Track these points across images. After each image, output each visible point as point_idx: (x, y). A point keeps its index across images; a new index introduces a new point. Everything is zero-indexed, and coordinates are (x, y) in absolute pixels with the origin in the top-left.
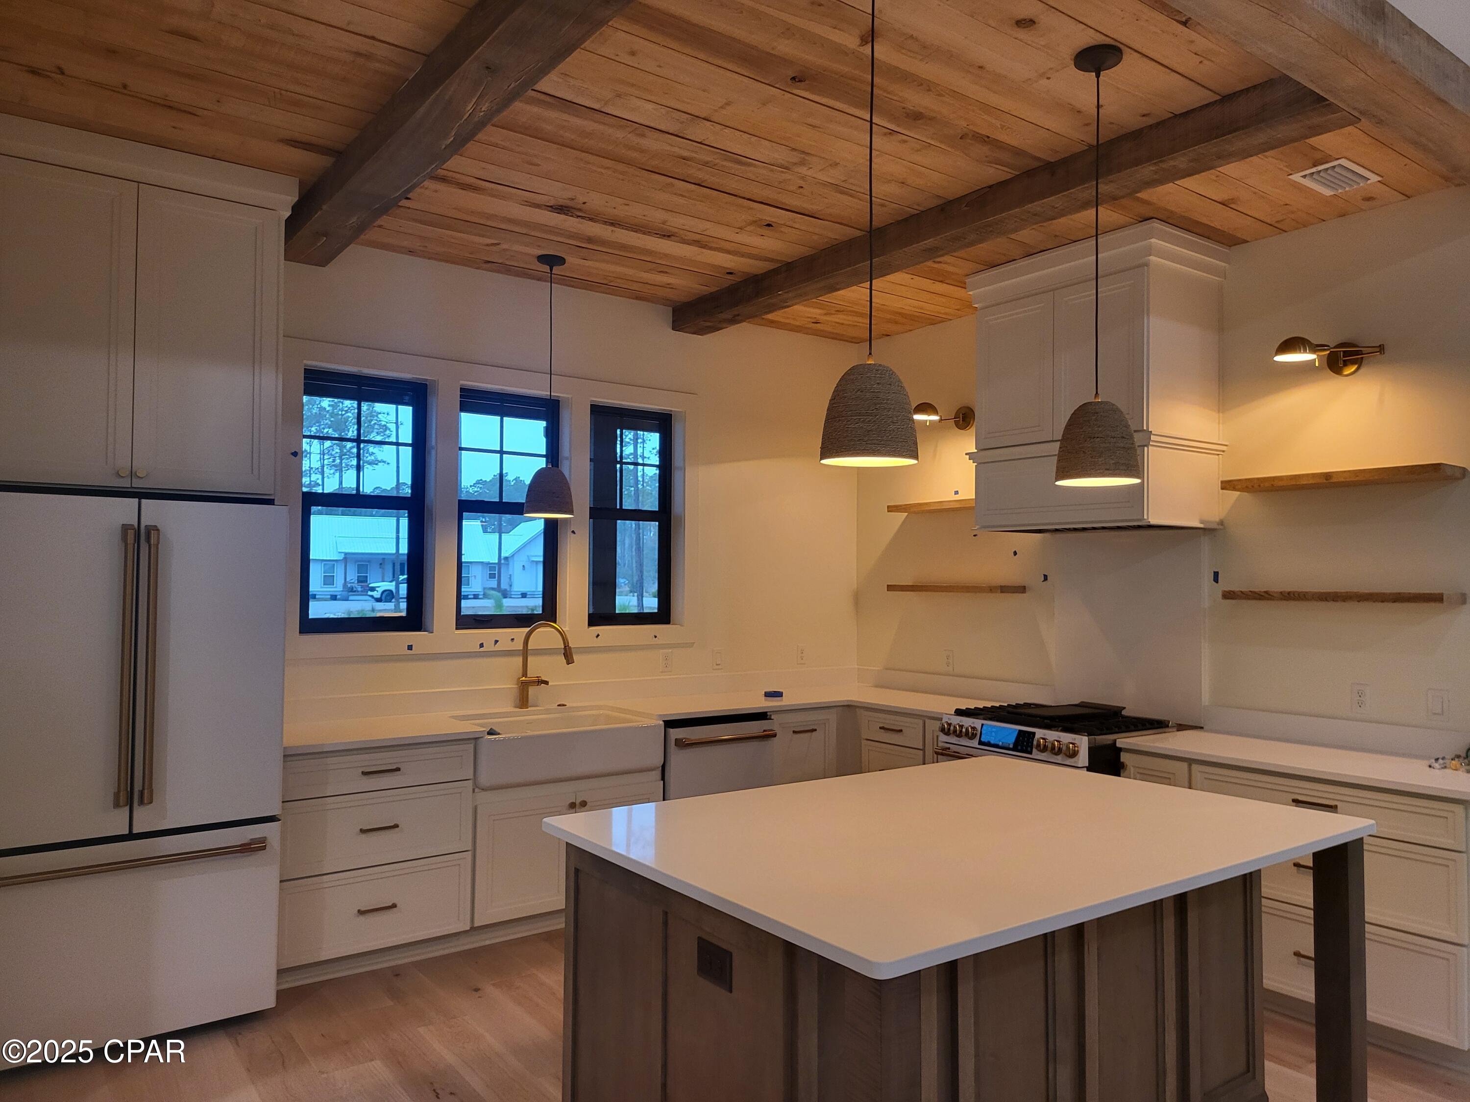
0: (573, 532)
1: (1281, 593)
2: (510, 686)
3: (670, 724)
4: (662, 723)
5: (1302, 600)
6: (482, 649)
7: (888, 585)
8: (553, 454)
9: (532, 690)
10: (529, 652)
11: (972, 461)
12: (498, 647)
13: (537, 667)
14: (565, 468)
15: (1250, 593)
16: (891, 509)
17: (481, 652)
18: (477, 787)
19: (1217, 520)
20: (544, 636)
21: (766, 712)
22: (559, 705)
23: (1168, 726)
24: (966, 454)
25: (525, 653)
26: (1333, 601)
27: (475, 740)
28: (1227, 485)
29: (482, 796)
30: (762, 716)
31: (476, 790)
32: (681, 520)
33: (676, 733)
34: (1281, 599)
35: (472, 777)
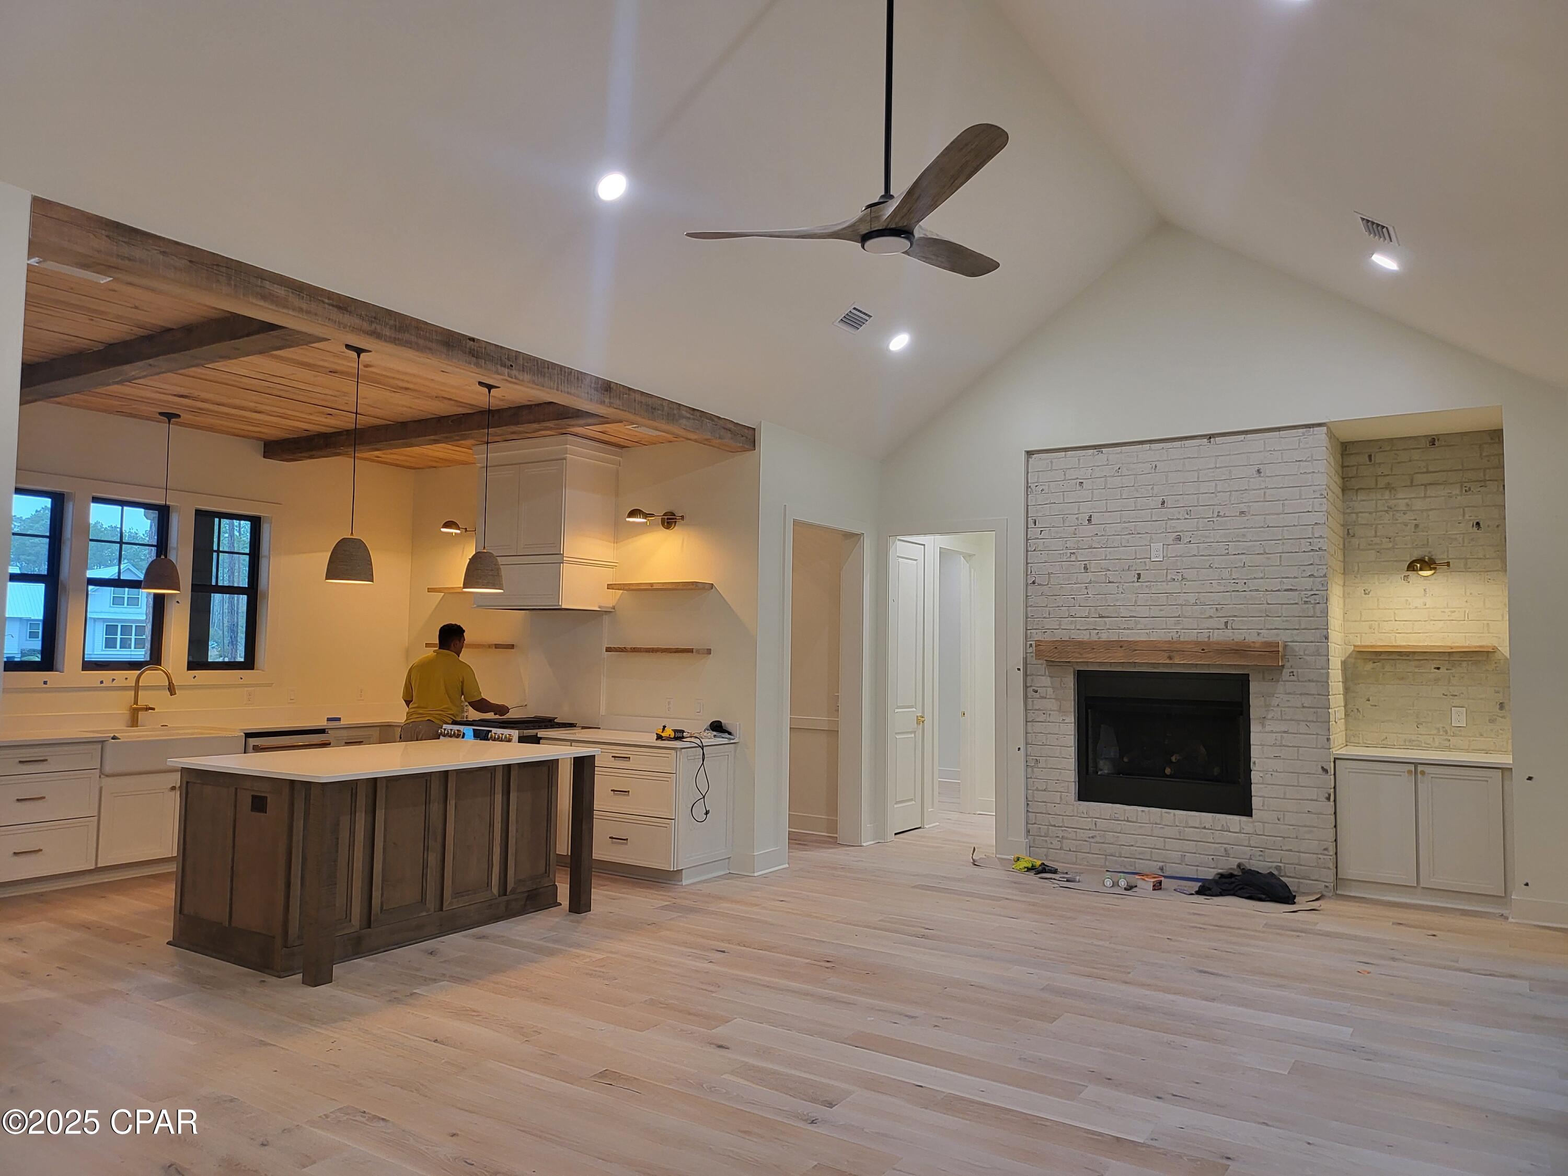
0: (178, 602)
2: (124, 712)
3: (248, 735)
4: (243, 734)
6: (102, 685)
7: (426, 644)
8: (162, 544)
9: (141, 715)
10: (140, 688)
12: (115, 684)
13: (145, 698)
14: (172, 556)
16: (430, 590)
17: (102, 687)
18: (102, 773)
19: (611, 606)
20: (151, 676)
21: (325, 729)
22: (162, 726)
23: (575, 726)
25: (137, 688)
27: (102, 742)
28: (610, 587)
29: (106, 781)
30: (322, 731)
31: (102, 776)
32: (265, 596)
33: (253, 742)
34: (633, 652)
35: (99, 767)
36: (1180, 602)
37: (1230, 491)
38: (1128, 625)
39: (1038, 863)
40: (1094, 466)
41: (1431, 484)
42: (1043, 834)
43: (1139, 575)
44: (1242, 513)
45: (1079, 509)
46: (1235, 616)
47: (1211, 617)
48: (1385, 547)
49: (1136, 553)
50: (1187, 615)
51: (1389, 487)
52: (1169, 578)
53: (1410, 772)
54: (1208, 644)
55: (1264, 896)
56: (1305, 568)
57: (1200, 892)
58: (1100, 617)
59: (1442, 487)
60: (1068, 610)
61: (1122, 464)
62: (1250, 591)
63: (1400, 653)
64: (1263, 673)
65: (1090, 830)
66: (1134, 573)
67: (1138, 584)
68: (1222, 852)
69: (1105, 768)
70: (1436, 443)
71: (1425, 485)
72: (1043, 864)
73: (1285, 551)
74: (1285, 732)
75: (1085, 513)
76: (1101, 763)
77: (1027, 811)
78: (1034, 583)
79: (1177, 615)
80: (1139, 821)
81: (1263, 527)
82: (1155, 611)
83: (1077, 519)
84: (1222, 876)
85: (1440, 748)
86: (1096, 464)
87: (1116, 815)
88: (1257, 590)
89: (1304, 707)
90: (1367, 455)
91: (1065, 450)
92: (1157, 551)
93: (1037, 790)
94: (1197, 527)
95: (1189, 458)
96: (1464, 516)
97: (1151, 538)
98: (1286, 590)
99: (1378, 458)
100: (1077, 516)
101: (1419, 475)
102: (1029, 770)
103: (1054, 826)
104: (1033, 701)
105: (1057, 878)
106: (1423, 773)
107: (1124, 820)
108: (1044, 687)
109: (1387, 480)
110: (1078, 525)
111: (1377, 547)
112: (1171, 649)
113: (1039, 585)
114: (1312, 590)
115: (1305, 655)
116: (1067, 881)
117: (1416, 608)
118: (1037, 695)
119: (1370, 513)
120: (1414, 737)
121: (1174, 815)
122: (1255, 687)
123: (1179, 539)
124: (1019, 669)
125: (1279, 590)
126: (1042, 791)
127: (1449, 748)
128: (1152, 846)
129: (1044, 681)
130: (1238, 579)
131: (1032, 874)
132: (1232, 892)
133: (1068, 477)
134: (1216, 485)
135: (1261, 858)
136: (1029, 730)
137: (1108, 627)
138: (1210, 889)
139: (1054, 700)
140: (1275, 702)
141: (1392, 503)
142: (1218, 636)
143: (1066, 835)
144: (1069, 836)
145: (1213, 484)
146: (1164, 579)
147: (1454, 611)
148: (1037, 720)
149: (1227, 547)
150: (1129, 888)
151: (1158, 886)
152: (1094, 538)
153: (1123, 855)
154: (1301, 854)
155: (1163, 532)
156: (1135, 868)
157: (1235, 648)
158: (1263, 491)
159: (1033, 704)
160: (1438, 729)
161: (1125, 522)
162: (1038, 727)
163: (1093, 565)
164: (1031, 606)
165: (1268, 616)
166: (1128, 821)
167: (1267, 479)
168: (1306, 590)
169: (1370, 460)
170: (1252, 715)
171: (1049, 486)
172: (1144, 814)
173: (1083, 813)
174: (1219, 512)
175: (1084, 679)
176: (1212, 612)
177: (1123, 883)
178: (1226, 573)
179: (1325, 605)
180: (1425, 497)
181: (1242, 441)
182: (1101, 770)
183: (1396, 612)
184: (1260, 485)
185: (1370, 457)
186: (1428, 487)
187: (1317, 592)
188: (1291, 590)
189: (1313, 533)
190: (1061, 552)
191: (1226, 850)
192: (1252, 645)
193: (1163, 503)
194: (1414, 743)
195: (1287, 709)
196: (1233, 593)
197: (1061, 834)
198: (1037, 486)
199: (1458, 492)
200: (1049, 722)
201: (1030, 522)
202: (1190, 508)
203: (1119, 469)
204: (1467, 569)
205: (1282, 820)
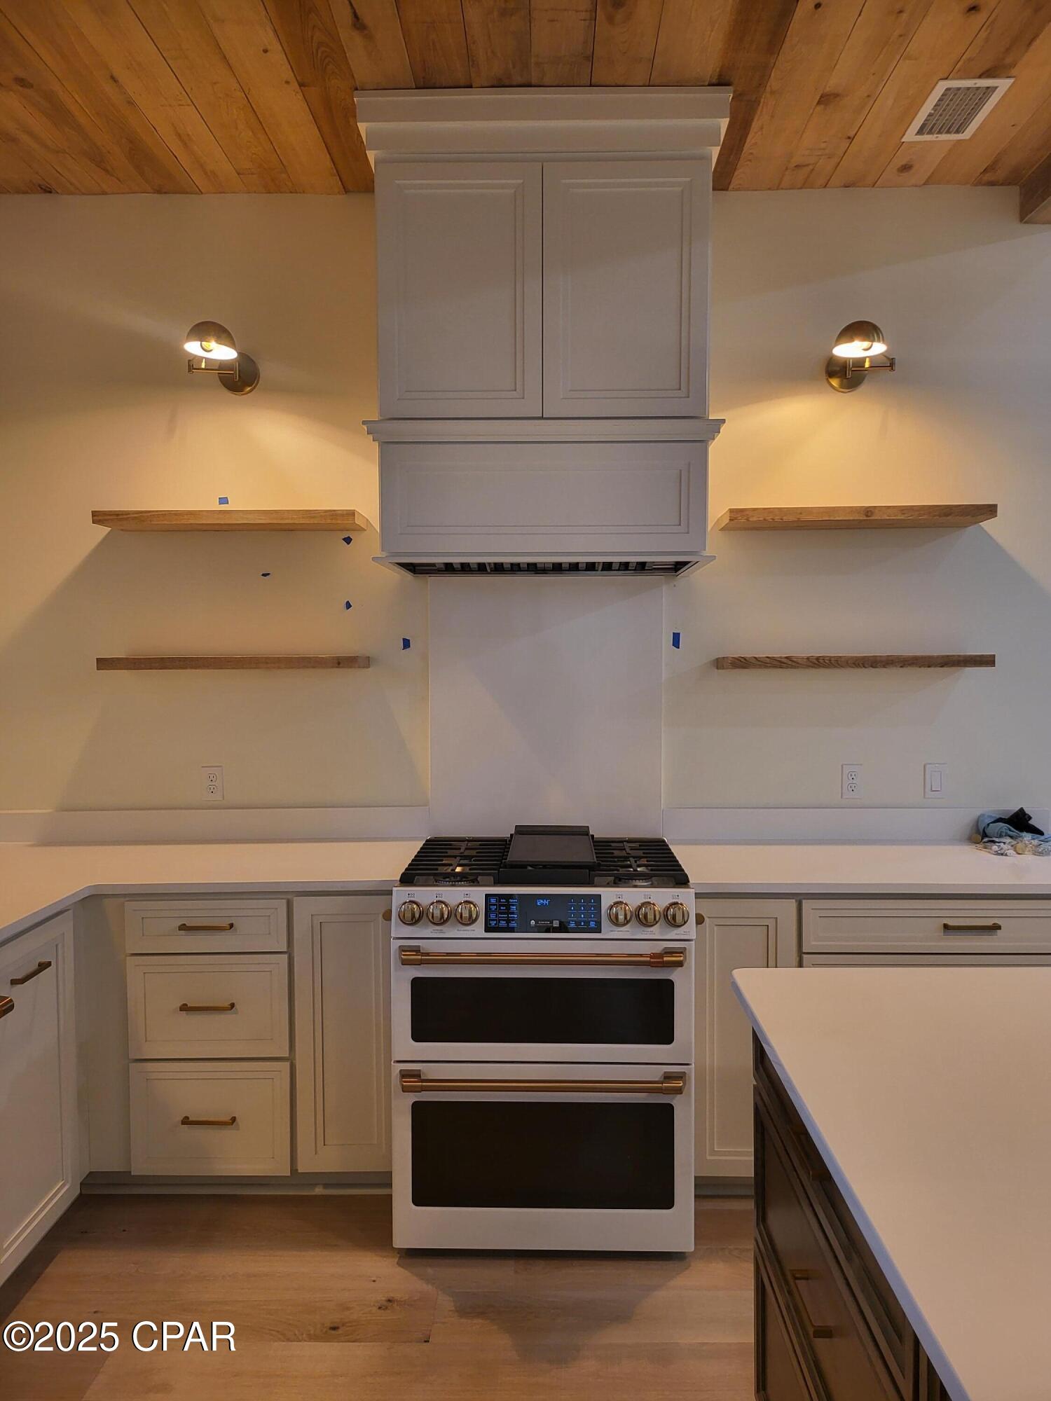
1: (808, 658)
5: (835, 667)
7: (97, 659)
11: (371, 437)
15: (768, 660)
24: (364, 423)
26: (872, 667)
34: (808, 667)
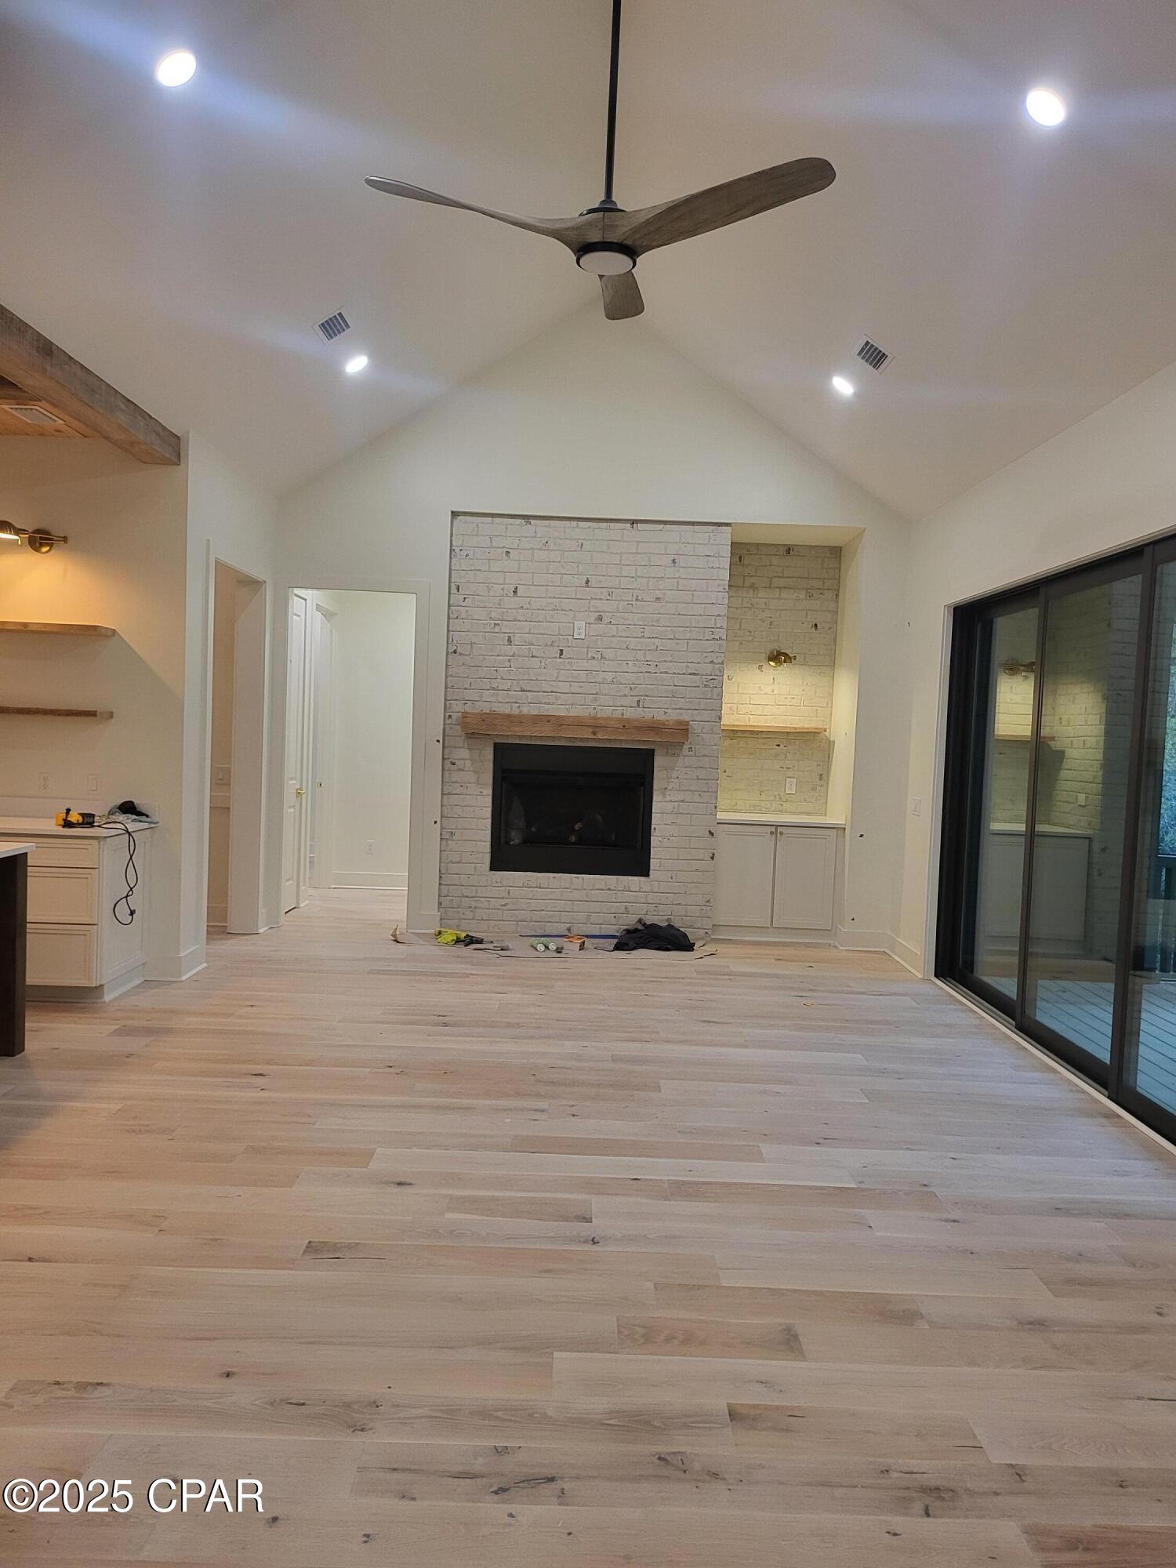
36: (598, 681)
37: (649, 577)
38: (549, 699)
39: (463, 935)
40: (522, 536)
41: (784, 588)
42: (455, 906)
43: (561, 651)
44: (658, 599)
45: (504, 580)
46: (647, 696)
47: (625, 695)
48: (747, 639)
49: (559, 629)
50: (604, 692)
51: (753, 587)
52: (589, 656)
53: (772, 833)
54: (628, 721)
55: (670, 946)
56: (705, 654)
57: (619, 947)
58: (522, 691)
59: (792, 591)
60: (490, 682)
61: (550, 538)
62: (661, 673)
63: (751, 732)
64: (667, 748)
65: (503, 898)
66: (557, 650)
67: (560, 660)
68: (623, 910)
69: (516, 838)
70: (791, 552)
71: (780, 588)
72: (467, 935)
73: (692, 638)
74: (682, 801)
75: (511, 584)
76: (513, 834)
77: (440, 884)
78: (455, 652)
79: (595, 692)
80: (550, 887)
81: (674, 614)
82: (575, 688)
83: (503, 589)
84: (628, 931)
85: (775, 812)
86: (524, 535)
87: (529, 883)
88: (666, 673)
89: (698, 779)
90: (738, 556)
91: (493, 515)
92: (580, 629)
93: (452, 862)
94: (618, 609)
95: (614, 540)
96: (806, 617)
97: (575, 616)
98: (690, 674)
99: (746, 561)
100: (503, 586)
101: (777, 579)
102: (444, 842)
103: (467, 897)
104: (450, 774)
105: (492, 948)
106: (781, 833)
107: (537, 887)
108: (463, 759)
109: (752, 580)
110: (503, 596)
111: (741, 639)
112: (596, 725)
113: (460, 654)
114: (711, 675)
115: (702, 732)
116: (502, 950)
117: (766, 694)
118: (455, 767)
119: (737, 608)
120: (757, 803)
121: (583, 879)
122: (659, 761)
123: (600, 618)
124: (438, 741)
125: (684, 674)
126: (456, 863)
127: (782, 812)
128: (562, 909)
129: (462, 754)
130: (651, 661)
131: (461, 946)
132: (642, 945)
133: (494, 544)
134: (637, 570)
135: (655, 913)
136: (445, 803)
137: (529, 701)
138: (627, 944)
139: (472, 773)
140: (675, 775)
141: (754, 601)
142: (630, 714)
143: (478, 905)
144: (481, 905)
145: (634, 568)
146: (585, 657)
147: (793, 698)
148: (454, 792)
149: (643, 630)
150: (559, 951)
151: (582, 947)
152: (520, 611)
153: (534, 920)
154: (688, 907)
155: (586, 611)
156: (545, 931)
157: (651, 725)
158: (676, 580)
159: (450, 777)
160: (775, 796)
161: (550, 598)
162: (454, 800)
163: (516, 638)
164: (451, 676)
165: (674, 697)
166: (540, 888)
167: (681, 569)
168: (707, 675)
169: (740, 561)
170: (655, 787)
171: (474, 552)
172: (555, 880)
173: (497, 882)
174: (637, 596)
175: (501, 751)
176: (626, 691)
177: (552, 946)
178: (640, 655)
179: (720, 689)
180: (779, 599)
181: (661, 530)
182: (513, 840)
183: (752, 696)
184: (674, 574)
185: (740, 557)
186: (782, 590)
187: (715, 677)
188: (694, 674)
189: (715, 624)
190: (486, 622)
191: (626, 908)
192: (667, 723)
193: (587, 582)
194: (757, 808)
195: (684, 781)
196: (646, 674)
197: (473, 904)
198: (461, 550)
199: (802, 596)
200: (466, 794)
201: (454, 588)
202: (613, 590)
203: (547, 542)
204: (805, 664)
205: (674, 878)
